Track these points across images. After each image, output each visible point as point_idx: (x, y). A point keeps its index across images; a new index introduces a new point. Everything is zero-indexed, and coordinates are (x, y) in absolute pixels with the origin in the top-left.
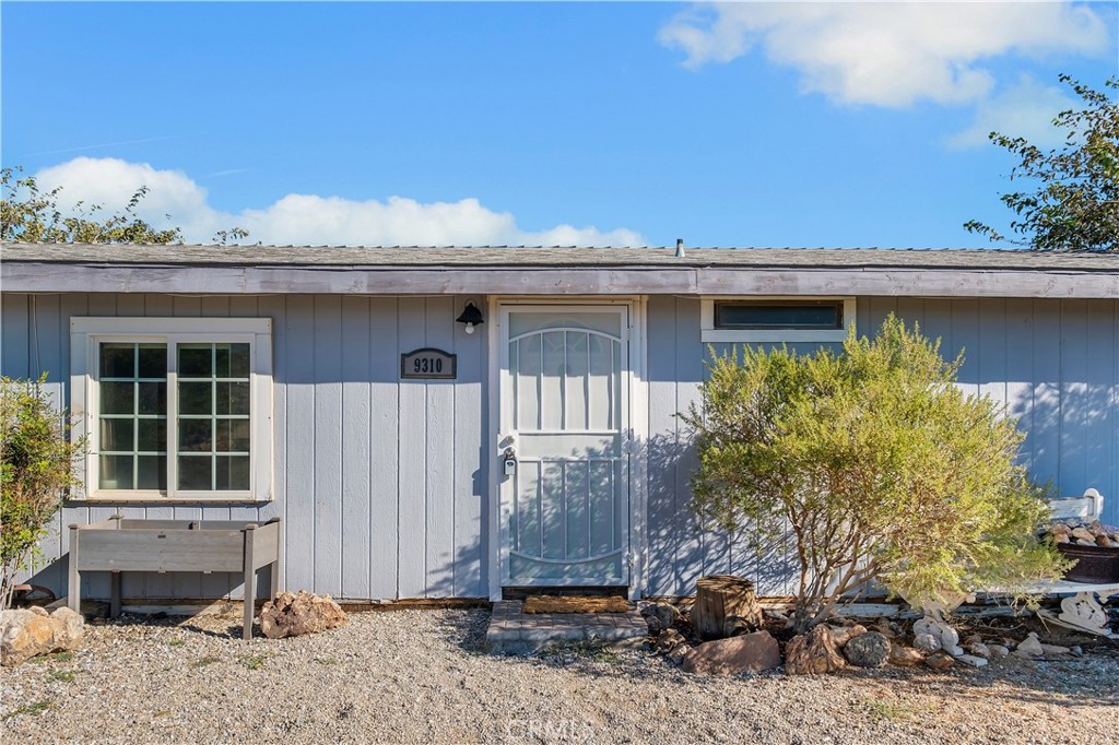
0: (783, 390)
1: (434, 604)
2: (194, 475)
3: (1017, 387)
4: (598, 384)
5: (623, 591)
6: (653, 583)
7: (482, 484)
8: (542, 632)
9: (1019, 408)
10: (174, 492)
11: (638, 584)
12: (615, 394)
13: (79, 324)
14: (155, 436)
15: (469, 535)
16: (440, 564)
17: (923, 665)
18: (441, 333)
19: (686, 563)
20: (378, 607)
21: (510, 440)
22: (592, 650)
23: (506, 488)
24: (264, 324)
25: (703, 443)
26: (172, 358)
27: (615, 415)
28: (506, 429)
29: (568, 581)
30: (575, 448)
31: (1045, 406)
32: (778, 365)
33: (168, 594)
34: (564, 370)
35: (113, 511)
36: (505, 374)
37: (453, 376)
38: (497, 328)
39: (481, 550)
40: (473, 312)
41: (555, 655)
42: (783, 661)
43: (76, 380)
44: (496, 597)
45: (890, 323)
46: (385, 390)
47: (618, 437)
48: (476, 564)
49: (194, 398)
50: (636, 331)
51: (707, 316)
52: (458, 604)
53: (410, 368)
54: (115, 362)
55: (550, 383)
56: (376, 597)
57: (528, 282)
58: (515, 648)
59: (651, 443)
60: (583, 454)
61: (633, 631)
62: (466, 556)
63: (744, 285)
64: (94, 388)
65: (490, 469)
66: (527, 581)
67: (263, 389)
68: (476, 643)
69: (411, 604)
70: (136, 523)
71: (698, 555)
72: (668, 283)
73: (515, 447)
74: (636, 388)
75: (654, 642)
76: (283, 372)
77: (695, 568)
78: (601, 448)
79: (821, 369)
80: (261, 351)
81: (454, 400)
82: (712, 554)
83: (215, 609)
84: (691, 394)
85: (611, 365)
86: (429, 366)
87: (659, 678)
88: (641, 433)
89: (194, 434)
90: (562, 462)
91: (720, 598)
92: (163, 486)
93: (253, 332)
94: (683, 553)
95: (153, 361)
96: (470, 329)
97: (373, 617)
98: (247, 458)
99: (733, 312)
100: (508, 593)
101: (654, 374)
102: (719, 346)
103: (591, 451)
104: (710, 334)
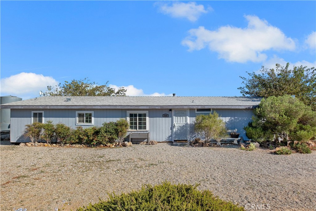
0: (204, 119)
1: (166, 142)
2: (140, 128)
3: (229, 118)
4: (184, 118)
5: (187, 140)
6: (190, 139)
7: (172, 129)
8: (178, 144)
9: (230, 120)
10: (138, 130)
11: (189, 139)
12: (186, 119)
13: (127, 111)
14: (136, 124)
15: (170, 134)
16: (167, 137)
17: (216, 146)
18: (167, 112)
19: (193, 137)
20: (160, 142)
21: (175, 124)
22: (184, 145)
23: (174, 129)
24: (148, 111)
25: (196, 124)
26: (138, 115)
27: (186, 121)
28: (174, 123)
29: (181, 139)
30: (181, 125)
31: (232, 120)
32: (203, 116)
33: (137, 141)
34: (180, 116)
35: (131, 132)
36: (174, 117)
37: (168, 117)
38: (173, 112)
39: (171, 136)
40: (171, 110)
41: (180, 145)
42: (203, 146)
43: (127, 118)
44: (173, 141)
45: (215, 112)
46: (161, 118)
47: (186, 123)
48: (171, 138)
49: (140, 120)
50: (188, 112)
51: (196, 110)
52: (169, 142)
53: (164, 116)
54: (131, 115)
55: (179, 118)
56: (160, 141)
57: (177, 107)
58: (176, 145)
59: (190, 124)
60: (182, 125)
61: (188, 143)
62: (169, 137)
63: (200, 107)
64: (129, 118)
65: (172, 127)
66: (176, 139)
67: (147, 118)
68: (172, 145)
69: (164, 142)
70: (134, 133)
71: (195, 136)
72: (192, 107)
73: (175, 125)
74: (188, 118)
75: (190, 145)
76: (150, 117)
77: (194, 138)
78: (184, 125)
79: (207, 117)
80: (147, 114)
81: (168, 120)
82: (196, 136)
83: (142, 143)
84: (194, 119)
85: (186, 116)
86: (166, 116)
87: (191, 147)
88: (189, 123)
89: (140, 123)
90: (180, 126)
91: (197, 140)
92: (137, 129)
93: (147, 112)
94: (193, 136)
95: (136, 115)
96: (170, 112)
97: (160, 143)
98: (146, 126)
99: (199, 110)
100: (175, 141)
101: (190, 117)
102: (197, 114)
103: (183, 125)
104: (196, 112)
